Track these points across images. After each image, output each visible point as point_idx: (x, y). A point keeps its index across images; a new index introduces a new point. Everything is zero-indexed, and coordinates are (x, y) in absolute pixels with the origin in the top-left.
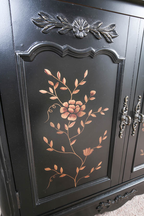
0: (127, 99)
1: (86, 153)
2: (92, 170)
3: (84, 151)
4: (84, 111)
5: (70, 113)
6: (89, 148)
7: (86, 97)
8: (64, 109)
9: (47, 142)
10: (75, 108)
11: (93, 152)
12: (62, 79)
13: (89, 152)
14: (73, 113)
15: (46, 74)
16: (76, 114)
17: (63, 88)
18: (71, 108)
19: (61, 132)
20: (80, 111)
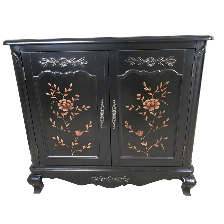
0: (103, 101)
1: (78, 134)
2: (84, 147)
3: (76, 132)
4: (72, 106)
5: (64, 107)
6: (80, 131)
7: (73, 98)
8: (60, 104)
9: (52, 121)
10: (67, 104)
11: (83, 134)
12: (57, 88)
13: (79, 133)
14: (66, 107)
15: (49, 85)
16: (68, 108)
17: (58, 93)
18: (64, 104)
19: (59, 117)
20: (70, 106)
